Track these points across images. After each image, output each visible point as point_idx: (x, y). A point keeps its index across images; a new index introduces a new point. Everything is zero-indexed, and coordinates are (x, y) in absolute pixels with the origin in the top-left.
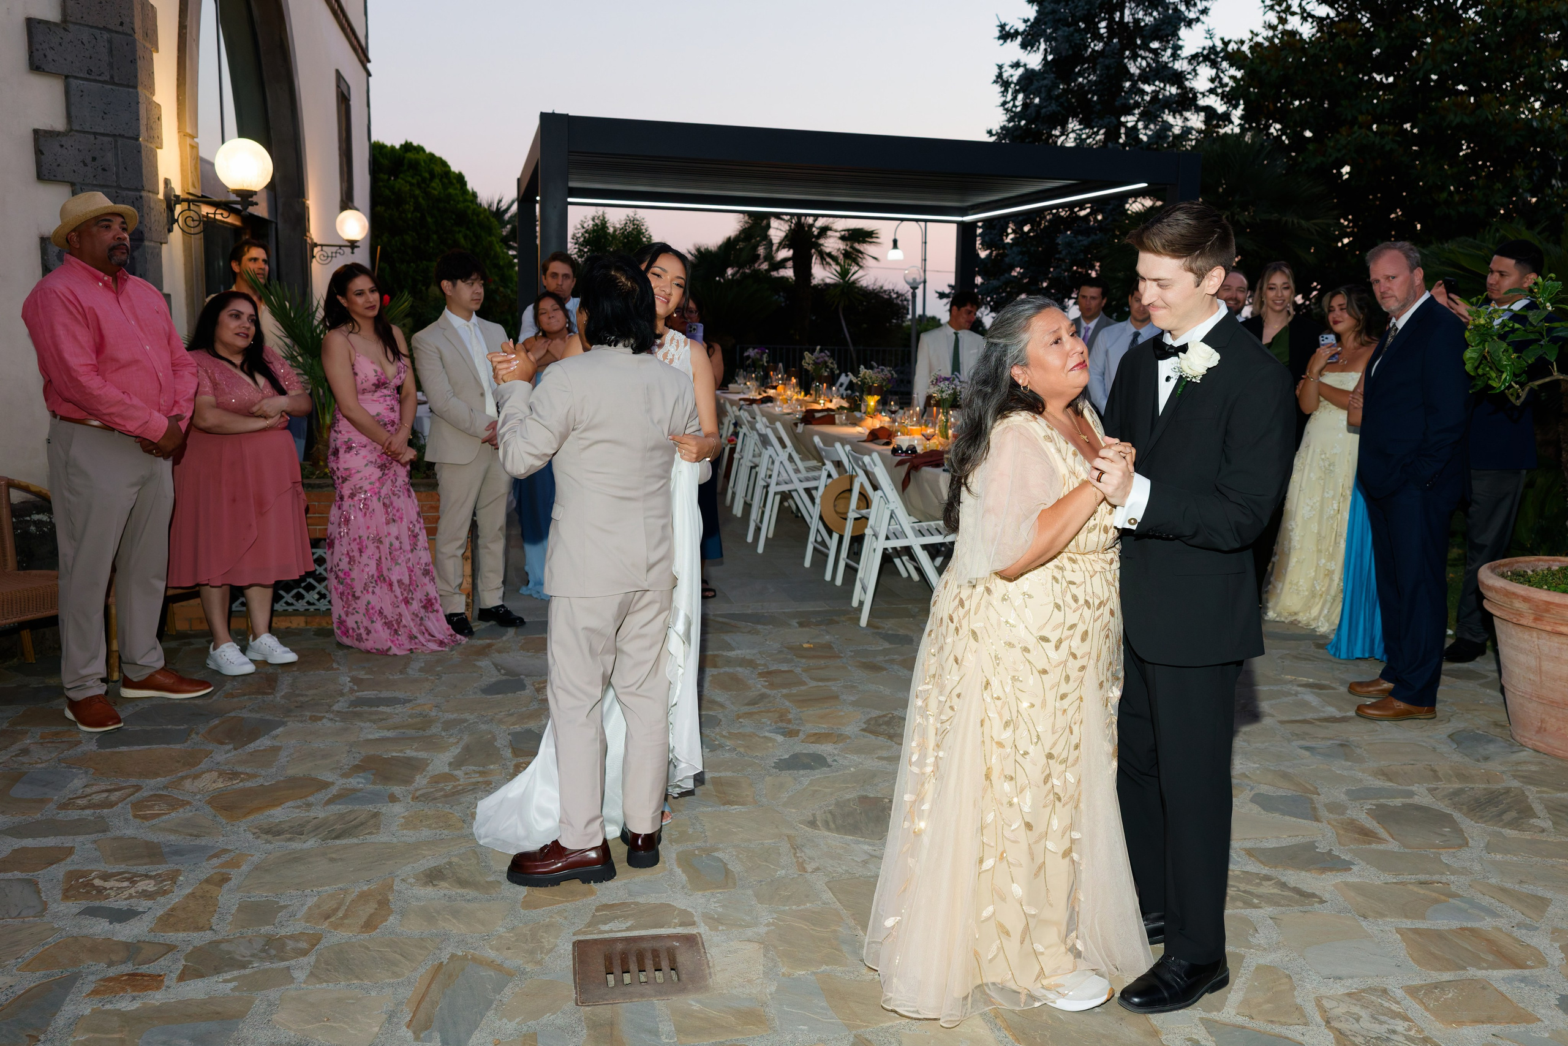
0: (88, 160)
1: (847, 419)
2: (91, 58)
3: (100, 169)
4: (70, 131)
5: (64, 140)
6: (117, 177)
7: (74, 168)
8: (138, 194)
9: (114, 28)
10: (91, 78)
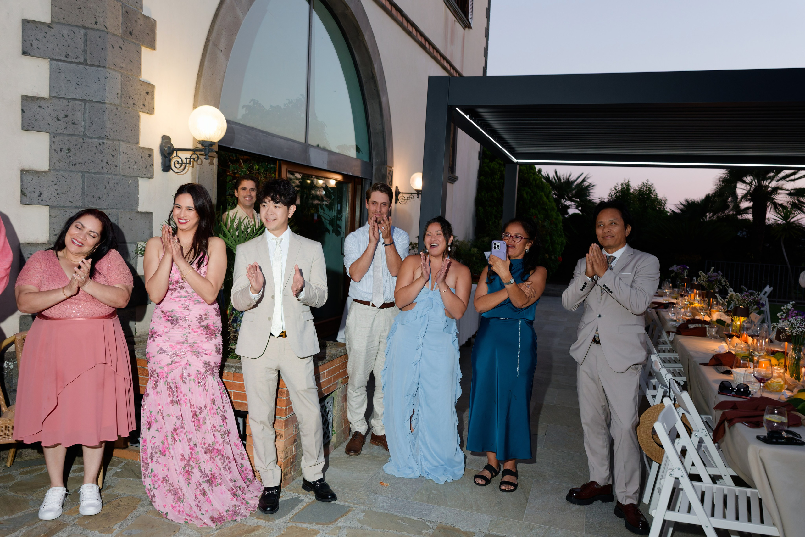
0: (61, 116)
1: (717, 332)
2: (69, 46)
3: (70, 123)
4: (52, 97)
5: (42, 103)
6: (85, 129)
7: (49, 122)
8: (101, 141)
9: (89, 26)
10: (69, 60)
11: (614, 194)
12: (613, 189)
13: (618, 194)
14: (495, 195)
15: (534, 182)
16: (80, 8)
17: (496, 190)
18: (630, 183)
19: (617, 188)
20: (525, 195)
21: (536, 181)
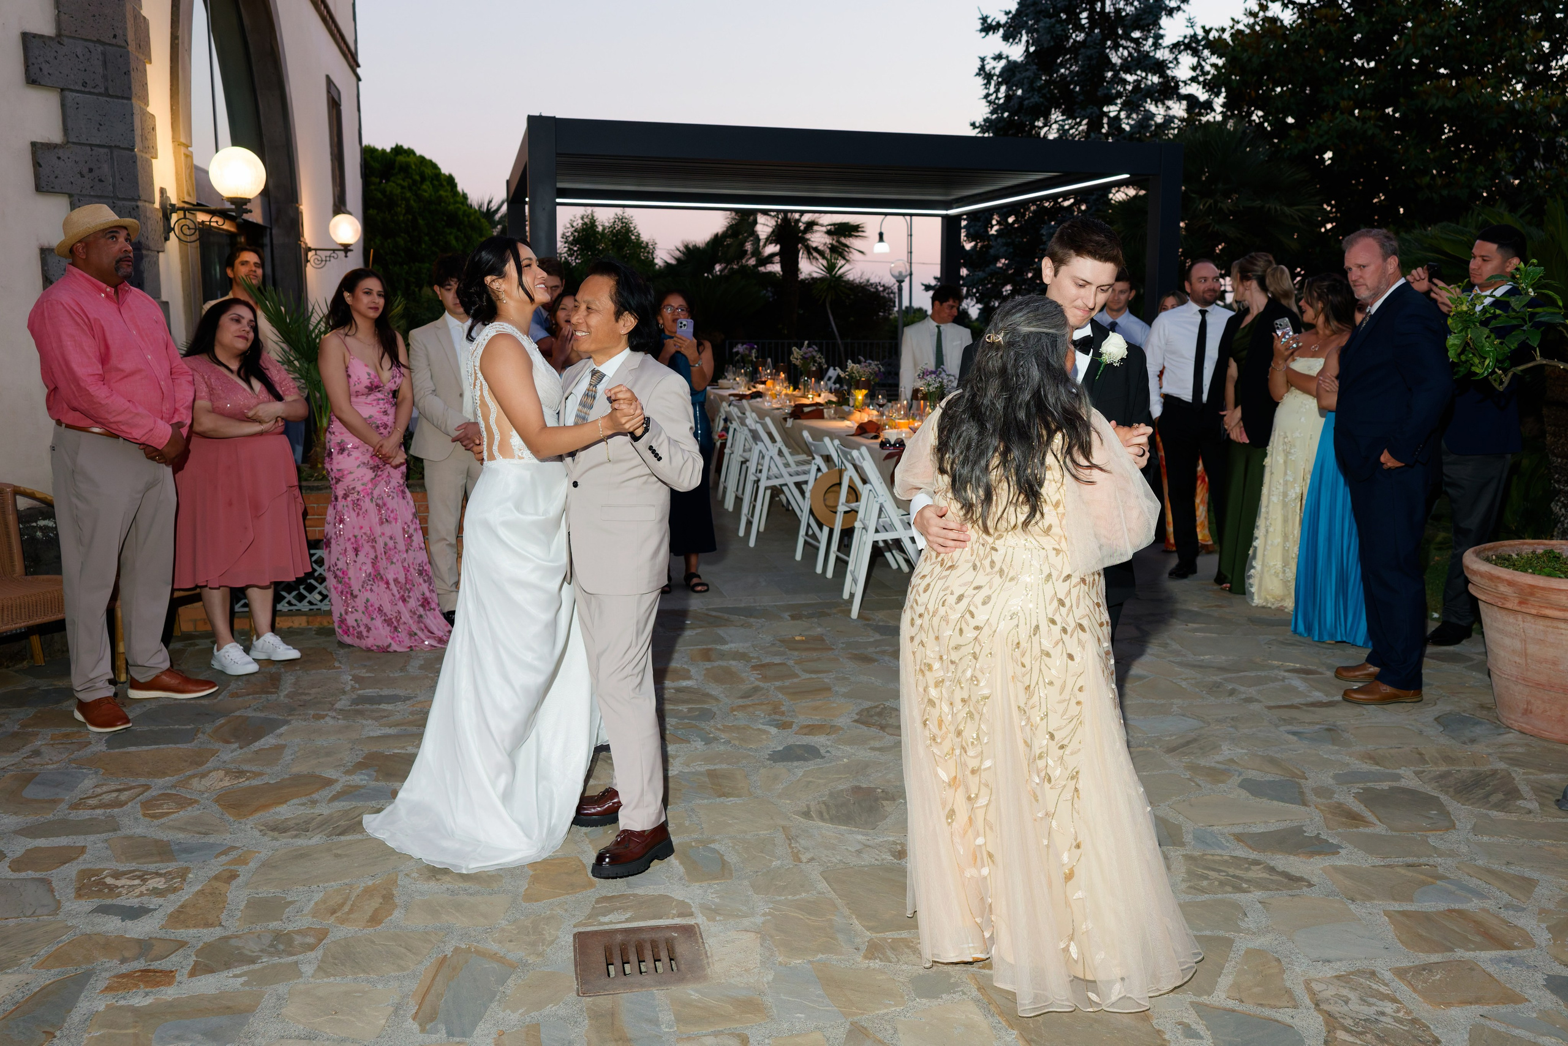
2: (85, 70)
3: (96, 180)
4: (67, 143)
5: (61, 153)
6: (114, 186)
7: (72, 179)
8: (134, 203)
9: (107, 41)
10: (86, 90)
11: (569, 234)
12: (569, 226)
13: (576, 234)
14: (401, 242)
15: (466, 219)
16: (94, 16)
17: (403, 235)
18: (595, 214)
19: (575, 224)
20: (454, 242)
21: (469, 216)
